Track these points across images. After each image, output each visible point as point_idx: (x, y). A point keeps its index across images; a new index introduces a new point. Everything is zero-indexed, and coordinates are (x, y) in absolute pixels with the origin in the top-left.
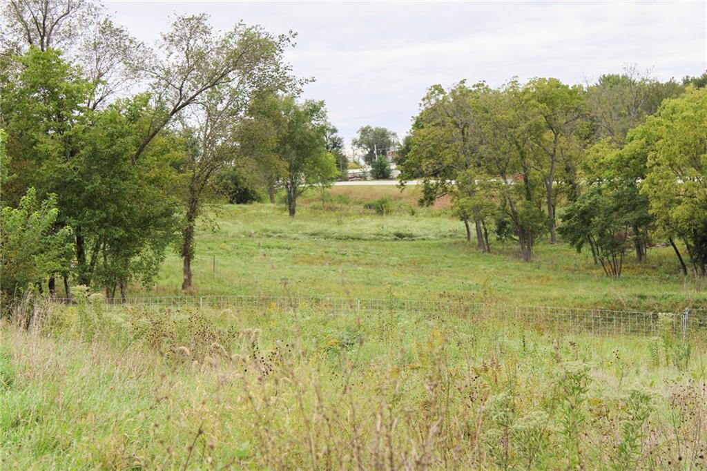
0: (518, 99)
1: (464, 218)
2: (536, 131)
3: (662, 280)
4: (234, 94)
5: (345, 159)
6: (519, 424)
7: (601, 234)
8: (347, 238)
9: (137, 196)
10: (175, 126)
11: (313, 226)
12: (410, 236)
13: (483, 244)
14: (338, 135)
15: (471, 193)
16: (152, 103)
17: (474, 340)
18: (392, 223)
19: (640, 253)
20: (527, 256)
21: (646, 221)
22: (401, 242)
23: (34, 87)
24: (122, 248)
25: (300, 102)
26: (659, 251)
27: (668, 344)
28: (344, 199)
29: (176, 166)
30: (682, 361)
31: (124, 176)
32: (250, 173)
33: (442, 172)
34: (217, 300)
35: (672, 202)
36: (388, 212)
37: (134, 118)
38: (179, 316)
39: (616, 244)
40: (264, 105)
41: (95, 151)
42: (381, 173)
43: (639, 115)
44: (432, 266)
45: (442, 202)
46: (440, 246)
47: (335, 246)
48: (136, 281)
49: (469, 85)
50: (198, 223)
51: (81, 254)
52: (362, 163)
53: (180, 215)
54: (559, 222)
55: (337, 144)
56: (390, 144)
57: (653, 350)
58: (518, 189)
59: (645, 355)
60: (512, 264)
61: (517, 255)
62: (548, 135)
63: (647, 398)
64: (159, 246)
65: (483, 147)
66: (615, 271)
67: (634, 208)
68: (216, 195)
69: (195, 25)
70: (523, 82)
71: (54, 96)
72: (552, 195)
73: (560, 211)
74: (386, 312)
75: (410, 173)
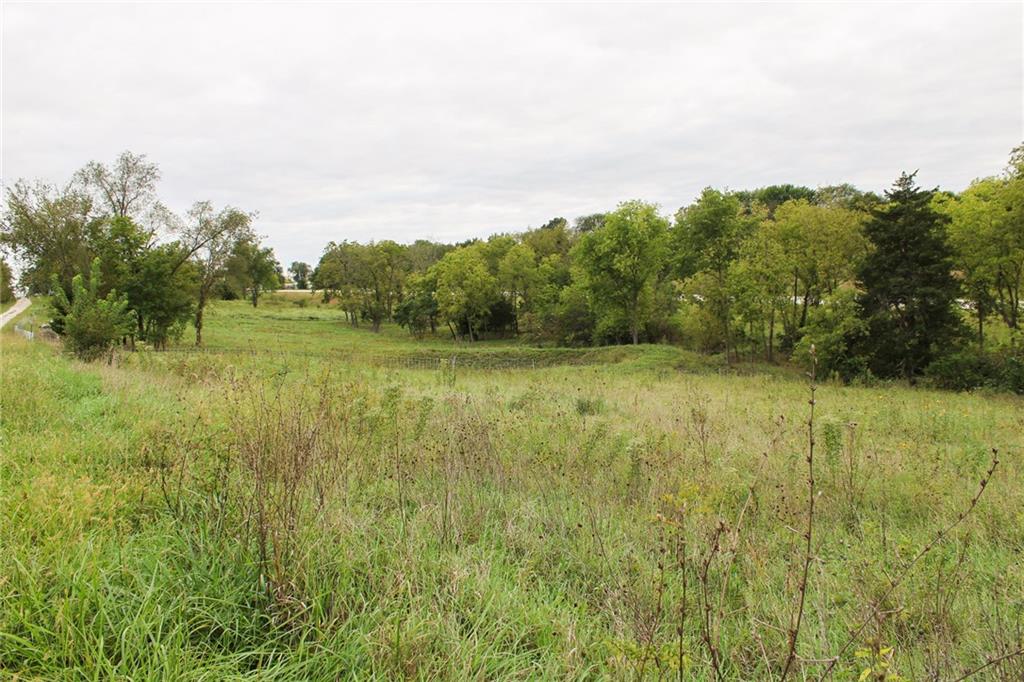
0: (373, 250)
1: (345, 310)
2: (382, 267)
3: (444, 343)
4: (225, 243)
5: (283, 278)
6: (368, 414)
7: (414, 319)
8: (284, 319)
9: (172, 296)
10: (193, 258)
11: (266, 312)
12: (317, 319)
13: (354, 324)
14: (281, 265)
15: (349, 297)
16: (181, 246)
17: (348, 372)
18: (308, 312)
19: (433, 329)
20: (376, 330)
21: (436, 313)
22: (312, 322)
23: (116, 236)
24: (163, 322)
25: (260, 248)
26: (443, 328)
27: (445, 374)
28: (282, 299)
29: (193, 279)
30: (451, 383)
31: (165, 284)
32: (233, 285)
33: (333, 286)
34: (214, 350)
35: (449, 304)
36: (306, 306)
37: (171, 253)
38: (193, 358)
39: (421, 325)
40: (242, 248)
41: (149, 271)
42: (303, 286)
43: (434, 260)
44: (328, 334)
45: (334, 302)
46: (333, 324)
47: (278, 323)
48: (171, 340)
49: (348, 242)
50: (205, 310)
51: (141, 325)
52: (292, 280)
53: (195, 305)
54: (393, 313)
55: (279, 270)
56: (307, 271)
57: (438, 377)
58: (372, 295)
59: (434, 379)
60: (369, 334)
61: (371, 329)
62: (389, 269)
63: (431, 400)
64: (183, 321)
65: (355, 274)
66: (420, 338)
67: (431, 306)
68: (214, 296)
69: (205, 206)
70: (376, 243)
71: (127, 241)
72: (390, 299)
73: (394, 307)
74: (303, 357)
75: (317, 286)
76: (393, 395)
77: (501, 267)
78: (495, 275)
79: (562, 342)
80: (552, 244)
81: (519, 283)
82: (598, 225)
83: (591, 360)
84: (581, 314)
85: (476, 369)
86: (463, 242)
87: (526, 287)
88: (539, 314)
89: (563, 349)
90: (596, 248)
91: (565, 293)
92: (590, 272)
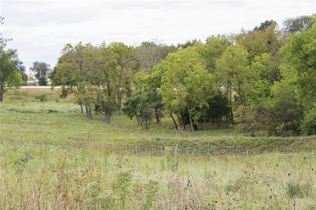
0: (105, 51)
1: (80, 103)
2: (113, 66)
3: (167, 132)
5: (26, 76)
6: (101, 196)
7: (141, 112)
8: (27, 112)
11: (11, 106)
12: (56, 111)
13: (89, 115)
14: (23, 65)
15: (84, 92)
17: (83, 159)
18: (47, 106)
19: (158, 120)
20: (108, 121)
21: (161, 106)
22: (51, 114)
25: (6, 49)
26: (166, 119)
27: (168, 160)
28: (26, 94)
30: (174, 168)
33: (71, 83)
35: (172, 98)
36: (46, 100)
39: (147, 117)
42: (43, 83)
43: (158, 60)
44: (65, 125)
45: (71, 96)
46: (69, 116)
47: (21, 115)
49: (83, 44)
52: (34, 78)
54: (123, 106)
55: (22, 69)
56: (47, 70)
57: (162, 163)
58: (105, 91)
59: (159, 165)
60: (101, 124)
61: (104, 121)
62: (118, 68)
63: (157, 183)
65: (89, 72)
66: (147, 128)
67: (155, 100)
70: (108, 44)
72: (120, 94)
73: (123, 101)
74: (44, 146)
75: (56, 83)
76: (124, 178)
77: (218, 65)
78: (212, 72)
79: (273, 132)
80: (264, 44)
81: (234, 80)
82: (305, 26)
83: (299, 148)
84: (290, 106)
85: (196, 155)
86: (184, 43)
87: (240, 83)
88: (252, 106)
89: (274, 138)
90: (304, 47)
91: (275, 88)
92: (298, 69)
